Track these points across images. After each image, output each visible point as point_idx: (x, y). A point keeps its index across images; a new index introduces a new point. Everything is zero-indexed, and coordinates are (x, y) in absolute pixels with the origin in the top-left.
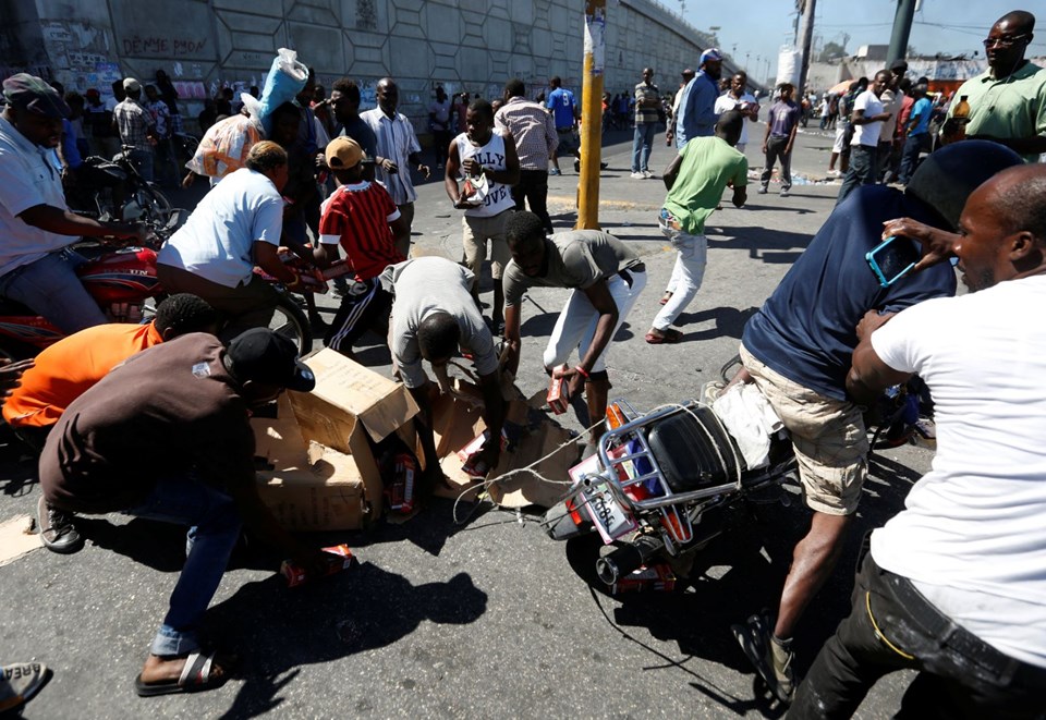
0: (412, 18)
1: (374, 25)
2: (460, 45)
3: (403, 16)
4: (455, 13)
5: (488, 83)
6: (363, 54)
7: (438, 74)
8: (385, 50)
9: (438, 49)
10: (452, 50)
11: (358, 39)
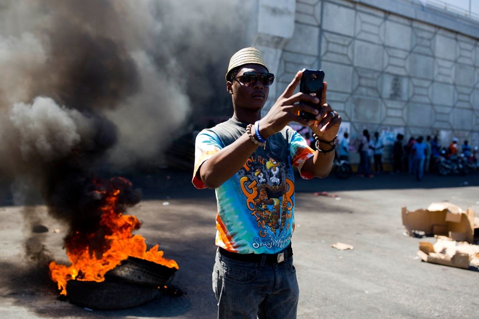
0: (424, 92)
1: (400, 96)
2: (454, 107)
3: (418, 91)
4: (452, 88)
5: (472, 131)
6: (392, 113)
7: (437, 125)
8: (405, 111)
9: (438, 109)
10: (448, 110)
11: (390, 104)
